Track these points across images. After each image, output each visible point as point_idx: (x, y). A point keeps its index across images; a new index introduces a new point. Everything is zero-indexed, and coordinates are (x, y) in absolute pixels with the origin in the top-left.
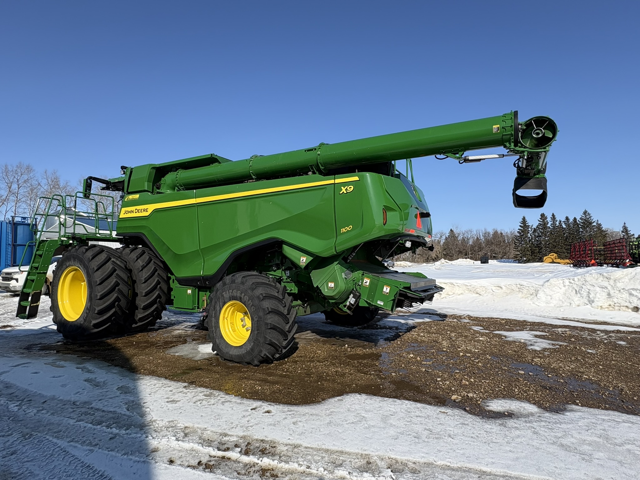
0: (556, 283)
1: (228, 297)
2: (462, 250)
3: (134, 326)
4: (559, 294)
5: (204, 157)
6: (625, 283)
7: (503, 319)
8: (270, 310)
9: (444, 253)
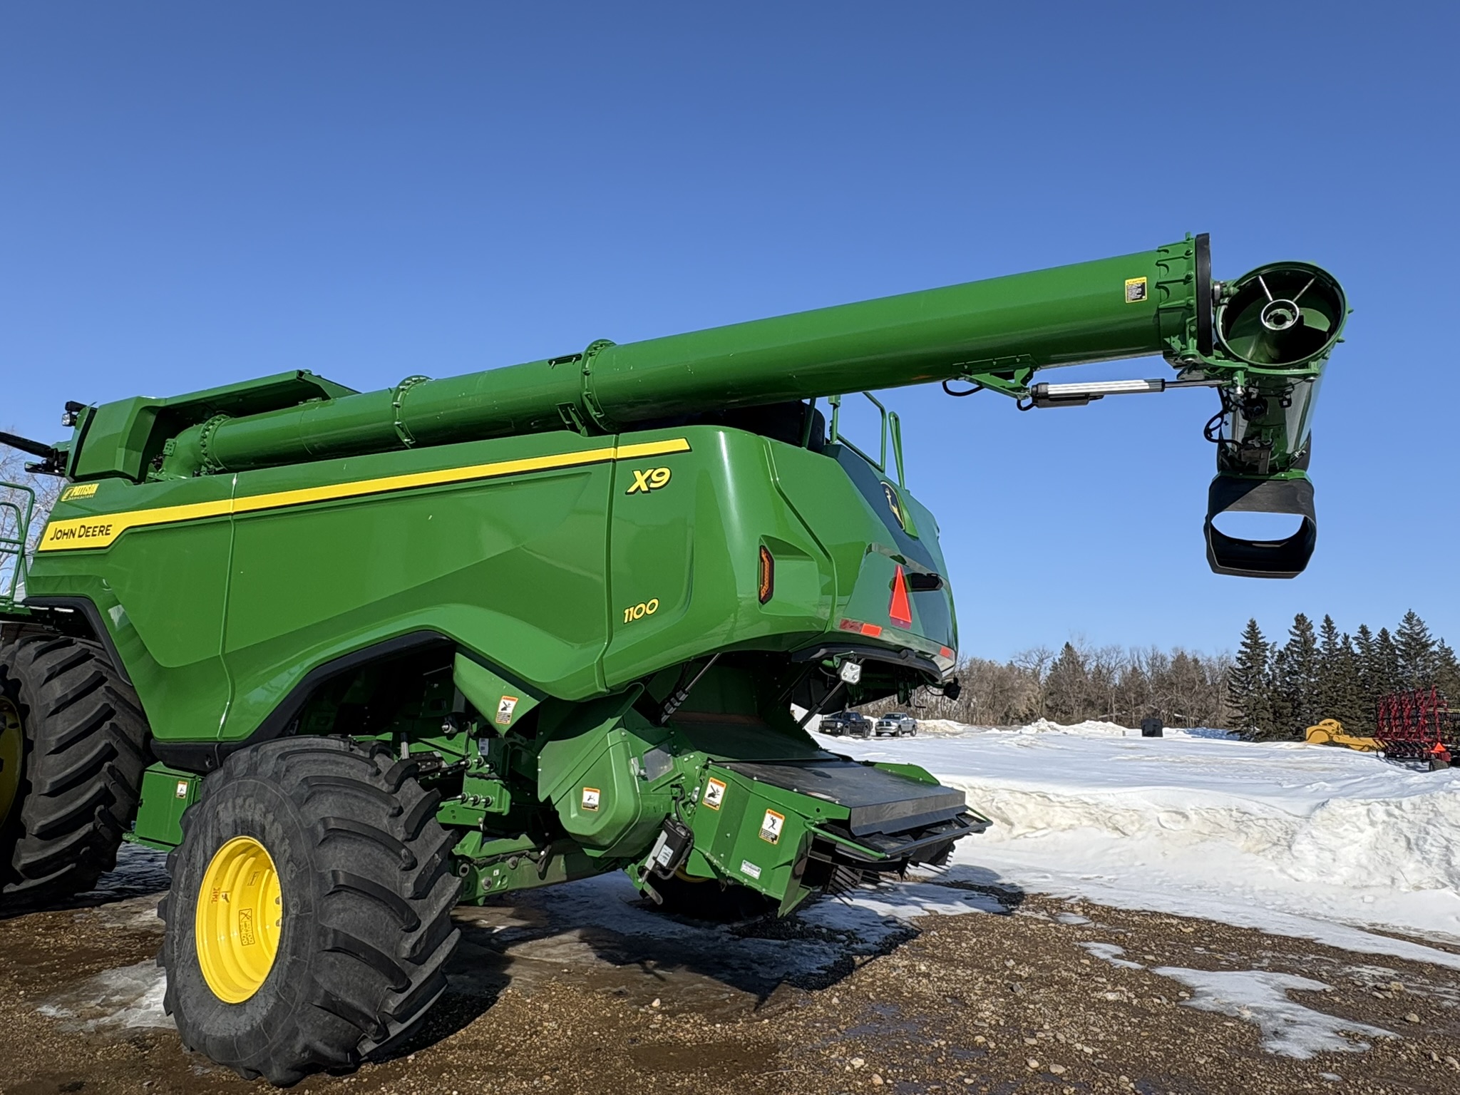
0: (1348, 812)
1: (230, 821)
2: (1093, 697)
3: (10, 888)
4: (1357, 845)
5: (281, 380)
7: (1188, 919)
8: (342, 882)
9: (1050, 703)
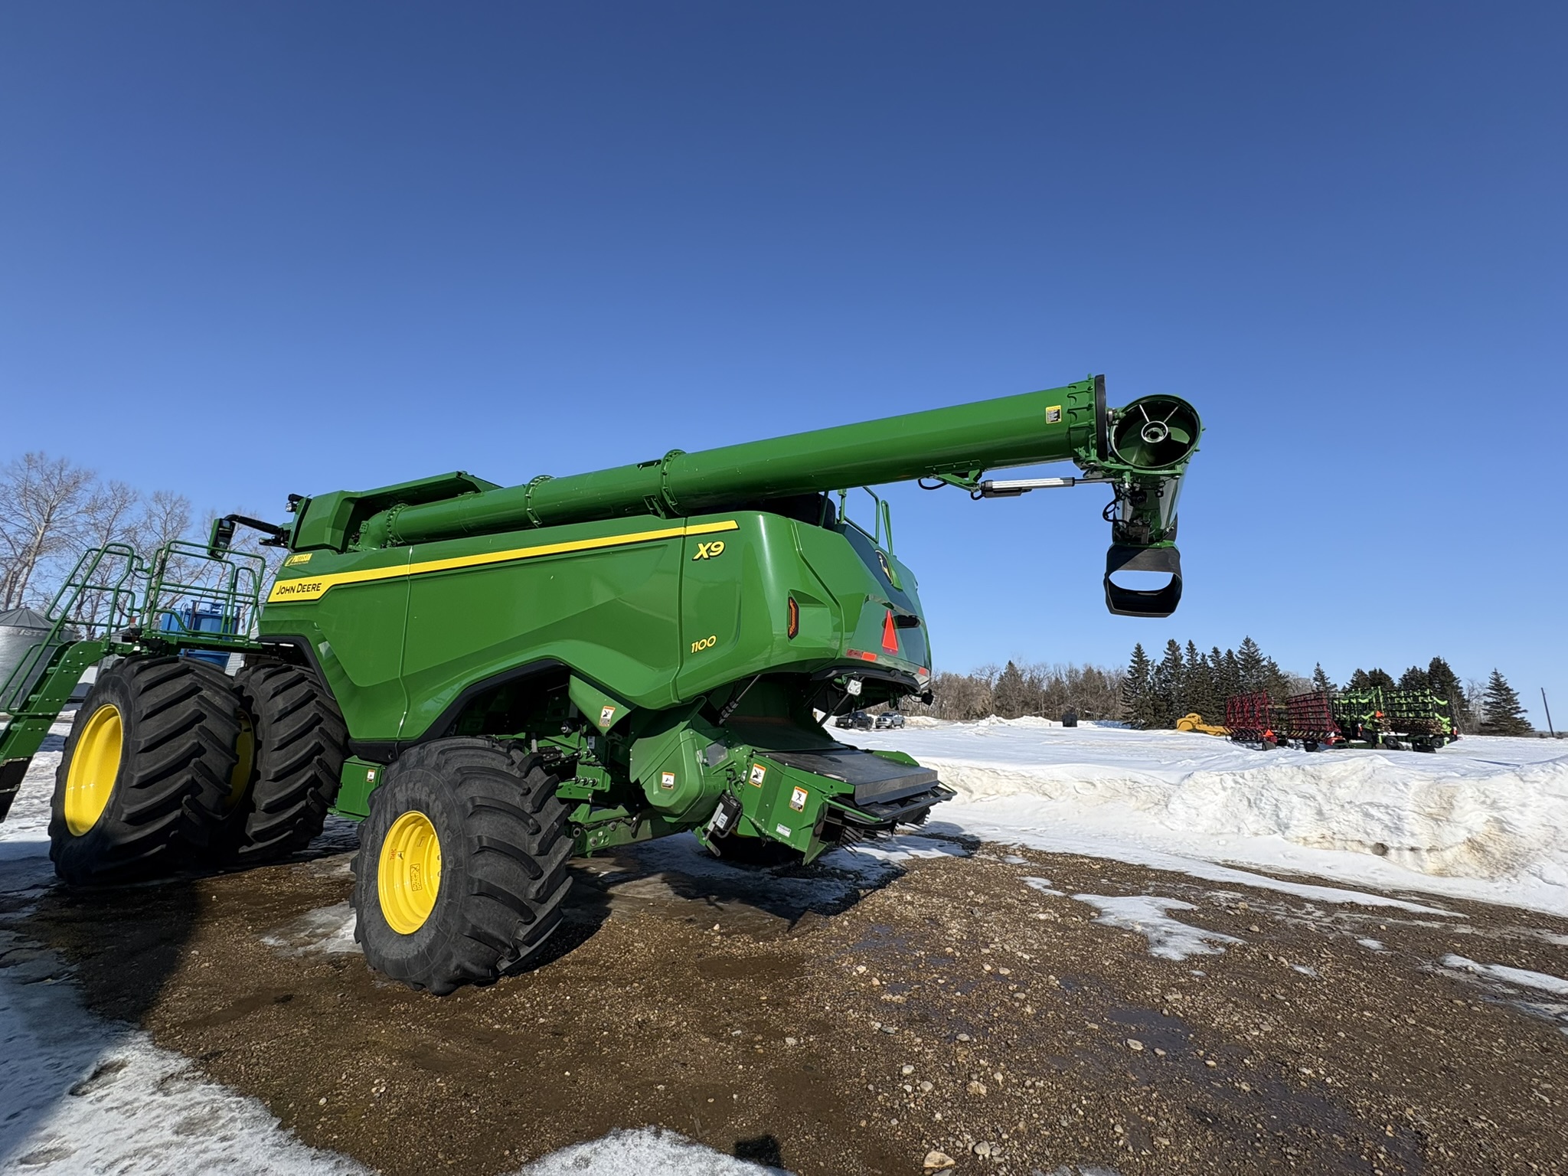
0: (1207, 781)
1: (404, 799)
3: (244, 849)
4: (1213, 804)
5: (445, 478)
6: (1352, 788)
7: (1096, 859)
8: (485, 844)
9: (998, 704)
